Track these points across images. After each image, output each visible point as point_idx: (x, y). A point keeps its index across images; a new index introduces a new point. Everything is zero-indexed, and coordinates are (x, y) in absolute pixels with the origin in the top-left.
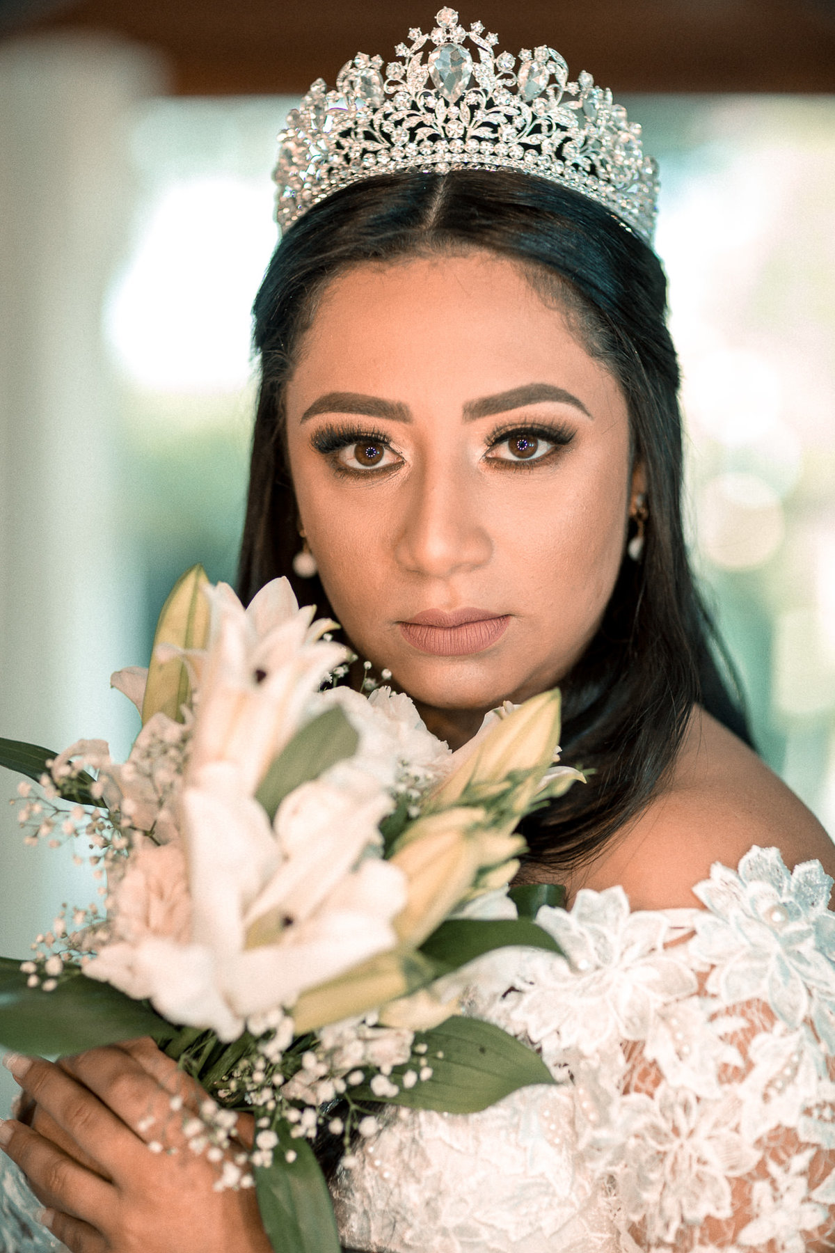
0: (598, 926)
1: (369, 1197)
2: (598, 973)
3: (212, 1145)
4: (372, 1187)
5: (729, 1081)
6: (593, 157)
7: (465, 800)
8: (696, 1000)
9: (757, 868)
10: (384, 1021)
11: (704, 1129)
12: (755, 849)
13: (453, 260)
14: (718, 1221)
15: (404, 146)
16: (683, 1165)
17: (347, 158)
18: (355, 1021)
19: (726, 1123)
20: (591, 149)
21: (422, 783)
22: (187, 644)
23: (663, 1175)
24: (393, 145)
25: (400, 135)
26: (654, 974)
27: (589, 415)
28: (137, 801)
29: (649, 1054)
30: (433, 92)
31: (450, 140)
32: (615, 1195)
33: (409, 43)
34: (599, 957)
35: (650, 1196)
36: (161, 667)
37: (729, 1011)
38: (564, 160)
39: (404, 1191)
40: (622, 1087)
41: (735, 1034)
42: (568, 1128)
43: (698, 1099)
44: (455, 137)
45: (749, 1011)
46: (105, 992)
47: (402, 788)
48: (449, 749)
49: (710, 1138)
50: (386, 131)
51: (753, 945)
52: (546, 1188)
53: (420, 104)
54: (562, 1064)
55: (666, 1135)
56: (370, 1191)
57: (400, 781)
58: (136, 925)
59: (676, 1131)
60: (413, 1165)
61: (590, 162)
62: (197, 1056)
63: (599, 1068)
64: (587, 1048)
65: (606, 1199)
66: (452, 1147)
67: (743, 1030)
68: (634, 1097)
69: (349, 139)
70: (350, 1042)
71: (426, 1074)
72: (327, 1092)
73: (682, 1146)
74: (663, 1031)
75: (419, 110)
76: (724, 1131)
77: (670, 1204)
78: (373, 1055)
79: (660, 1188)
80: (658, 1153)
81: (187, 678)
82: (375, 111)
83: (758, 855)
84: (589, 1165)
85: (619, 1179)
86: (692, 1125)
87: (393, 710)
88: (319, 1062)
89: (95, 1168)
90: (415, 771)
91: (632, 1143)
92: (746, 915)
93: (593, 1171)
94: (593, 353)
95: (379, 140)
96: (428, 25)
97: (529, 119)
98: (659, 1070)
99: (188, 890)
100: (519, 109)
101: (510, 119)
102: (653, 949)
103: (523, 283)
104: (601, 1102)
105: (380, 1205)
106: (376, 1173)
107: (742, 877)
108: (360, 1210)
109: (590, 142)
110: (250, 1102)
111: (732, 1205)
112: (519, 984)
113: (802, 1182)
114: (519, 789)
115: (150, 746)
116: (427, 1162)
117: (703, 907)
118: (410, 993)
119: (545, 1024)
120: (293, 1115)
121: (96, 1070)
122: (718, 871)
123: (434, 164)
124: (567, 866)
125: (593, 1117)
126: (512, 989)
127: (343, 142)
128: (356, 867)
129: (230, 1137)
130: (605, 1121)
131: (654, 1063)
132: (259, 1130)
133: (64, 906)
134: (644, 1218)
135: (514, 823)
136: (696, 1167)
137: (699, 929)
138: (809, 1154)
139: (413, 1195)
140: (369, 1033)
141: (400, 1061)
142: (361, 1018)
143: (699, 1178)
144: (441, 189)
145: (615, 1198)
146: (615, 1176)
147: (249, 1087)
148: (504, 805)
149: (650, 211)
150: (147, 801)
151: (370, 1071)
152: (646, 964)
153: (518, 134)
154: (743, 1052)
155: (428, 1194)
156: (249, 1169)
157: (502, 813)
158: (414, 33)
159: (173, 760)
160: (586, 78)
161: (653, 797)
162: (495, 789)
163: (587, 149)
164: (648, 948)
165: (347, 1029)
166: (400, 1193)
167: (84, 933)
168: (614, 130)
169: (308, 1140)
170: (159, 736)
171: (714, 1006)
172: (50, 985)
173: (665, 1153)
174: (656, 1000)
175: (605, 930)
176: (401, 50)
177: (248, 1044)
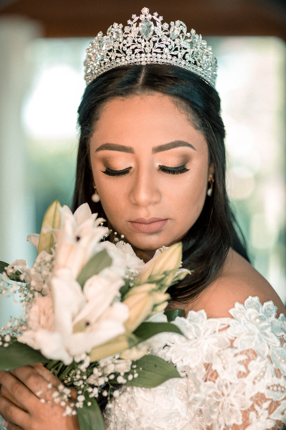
0: (196, 324)
1: (117, 417)
2: (196, 340)
3: (62, 400)
4: (118, 414)
5: (241, 377)
6: (195, 58)
7: (149, 281)
8: (230, 349)
9: (251, 304)
10: (122, 357)
11: (233, 394)
12: (250, 297)
13: (148, 96)
14: (237, 426)
15: (130, 55)
16: (225, 406)
17: (110, 59)
18: (111, 357)
19: (240, 392)
20: (195, 56)
21: (134, 275)
22: (53, 227)
23: (218, 410)
24: (127, 55)
25: (129, 52)
26: (215, 340)
27: (195, 150)
28: (36, 281)
29: (214, 368)
30: (140, 37)
31: (146, 53)
32: (202, 416)
33: (132, 20)
34: (196, 334)
35: (214, 417)
36: (44, 235)
37: (241, 353)
38: (185, 60)
39: (129, 415)
40: (204, 379)
41: (243, 361)
42: (185, 393)
43: (231, 383)
44: (148, 52)
45: (248, 353)
46: (25, 347)
47: (127, 277)
48: (144, 262)
49: (235, 397)
50: (124, 50)
51: (249, 330)
52: (178, 414)
53: (136, 41)
54: (184, 371)
55: (220, 396)
56: (117, 415)
57: (126, 274)
58: (36, 324)
59: (223, 394)
60: (132, 406)
61: (194, 60)
62: (57, 369)
63: (196, 373)
64: (192, 366)
65: (198, 418)
66: (145, 400)
67: (246, 360)
68: (208, 383)
69: (111, 53)
70: (109, 364)
71: (136, 375)
72: (102, 382)
73: (225, 400)
74: (219, 360)
75: (135, 43)
76: (240, 395)
77: (221, 420)
78: (118, 369)
79: (217, 414)
80: (217, 402)
81: (53, 239)
82: (120, 43)
83: (251, 299)
84: (193, 406)
85: (203, 411)
86: (229, 392)
87: (124, 249)
88: (99, 371)
89: (22, 407)
90: (132, 270)
91: (208, 398)
92: (247, 320)
93: (195, 408)
94: (196, 128)
95: (122, 53)
96: (139, 14)
97: (174, 46)
98: (217, 373)
99: (54, 312)
100: (170, 42)
101: (167, 46)
102: (215, 332)
103: (173, 105)
104: (197, 385)
105: (121, 420)
106: (119, 409)
107: (246, 307)
108: (114, 421)
109: (194, 53)
110: (75, 385)
111: (243, 420)
112: (169, 344)
113: (267, 412)
114: (168, 277)
115: (41, 262)
116: (137, 405)
117: (232, 317)
118: (130, 348)
119: (178, 357)
120: (90, 390)
121: (22, 374)
122: (237, 305)
123: (141, 62)
124: (186, 302)
125: (194, 390)
126: (166, 345)
127: (109, 54)
128: (111, 305)
129: (68, 398)
130: (198, 391)
131: (215, 371)
132: (78, 395)
133: (11, 317)
134: (212, 424)
135: (165, 289)
136: (230, 407)
137: (231, 325)
138: (269, 402)
139: (132, 416)
140: (116, 361)
141: (127, 371)
142: (113, 356)
143: (231, 411)
144: (144, 71)
145: (202, 417)
146: (202, 410)
147: (75, 380)
148: (163, 283)
149: (214, 77)
150: (39, 281)
151: (117, 374)
152: (213, 337)
153: (170, 51)
154: (246, 367)
155: (137, 416)
156: (75, 408)
157: (162, 285)
158: (134, 16)
159: (48, 267)
160: (193, 31)
161: (215, 279)
162: (159, 277)
163: (193, 56)
164: (213, 331)
165: (109, 360)
166: (127, 416)
167: (18, 326)
168: (203, 48)
169: (95, 398)
170: (43, 259)
171: (236, 351)
172: (6, 345)
173: (219, 402)
174: (216, 349)
175: (199, 325)
176: (129, 22)
177: (74, 365)
